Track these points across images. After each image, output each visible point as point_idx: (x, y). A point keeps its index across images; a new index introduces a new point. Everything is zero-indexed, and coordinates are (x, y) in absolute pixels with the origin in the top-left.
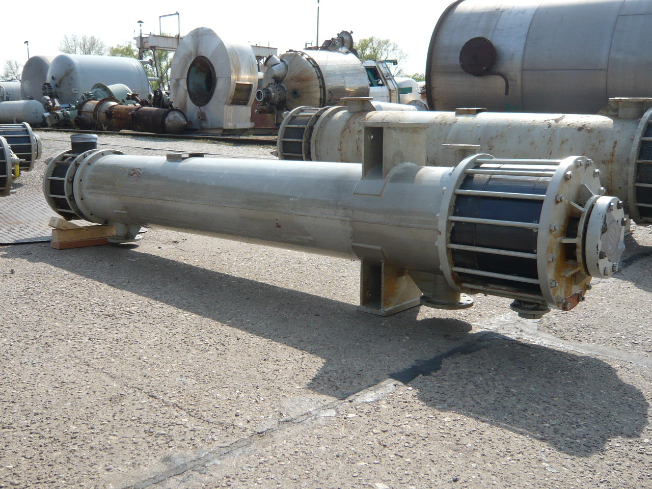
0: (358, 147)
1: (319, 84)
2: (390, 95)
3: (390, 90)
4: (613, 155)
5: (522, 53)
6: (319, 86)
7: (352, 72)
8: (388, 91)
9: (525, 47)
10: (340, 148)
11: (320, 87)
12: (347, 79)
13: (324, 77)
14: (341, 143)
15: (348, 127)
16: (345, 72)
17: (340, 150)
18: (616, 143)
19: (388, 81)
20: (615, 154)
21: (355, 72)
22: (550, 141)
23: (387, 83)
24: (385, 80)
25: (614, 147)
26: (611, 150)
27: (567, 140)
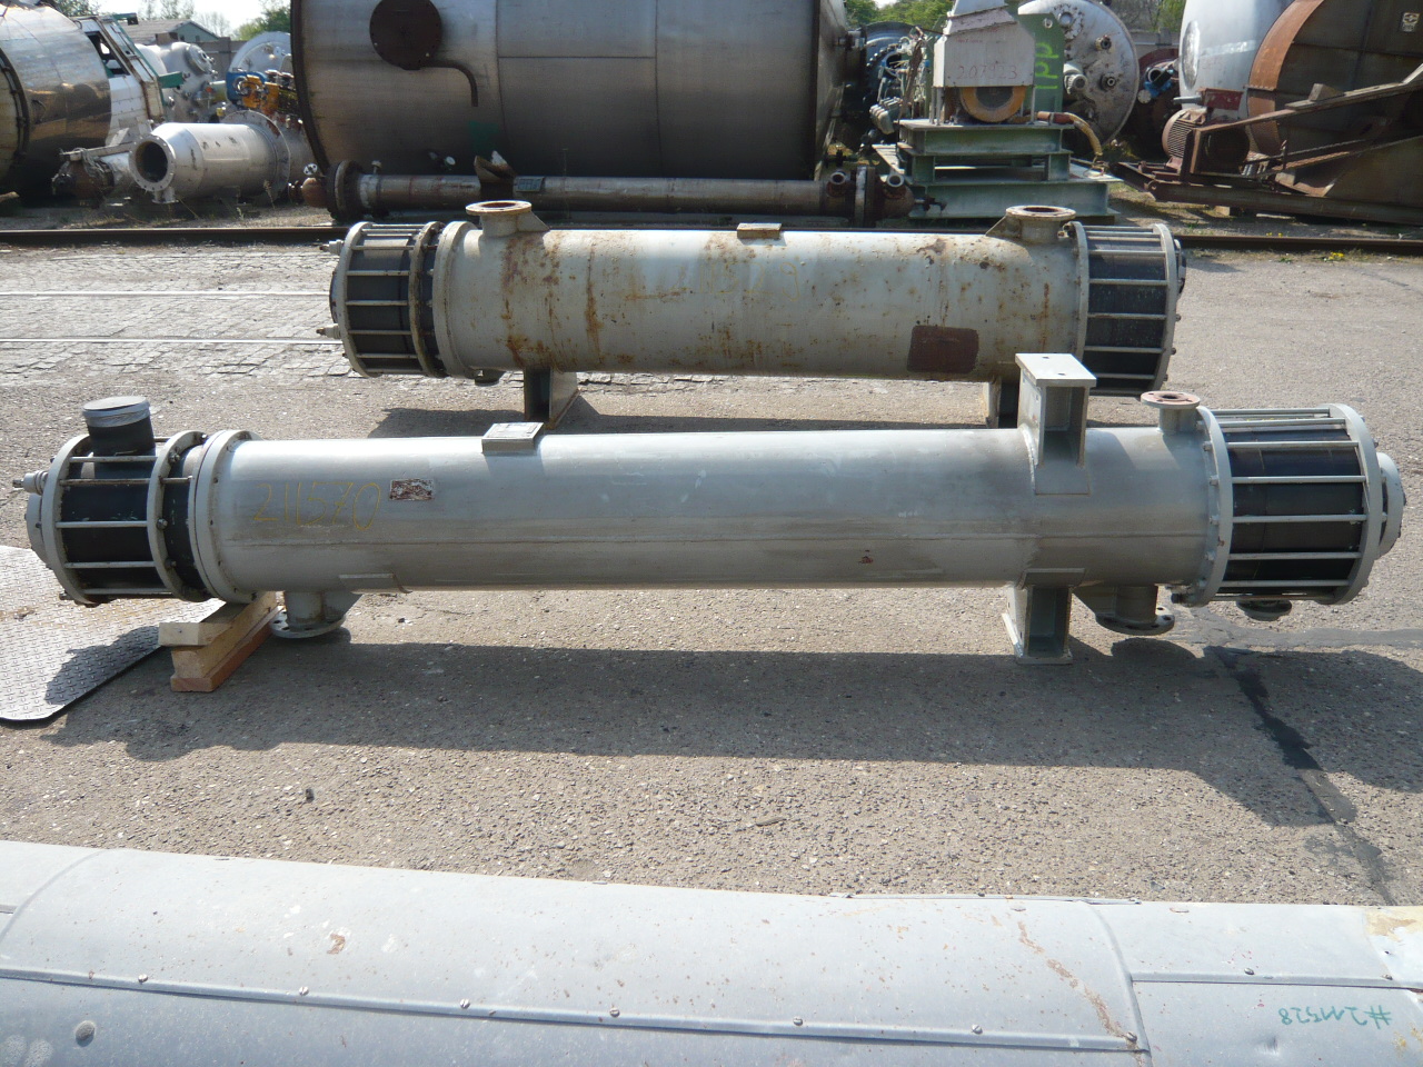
0: (551, 311)
1: (7, 86)
2: (145, 94)
3: (142, 83)
4: (1046, 307)
5: (493, 23)
6: (8, 91)
7: (67, 51)
8: (139, 86)
9: (497, 12)
10: (505, 313)
11: (12, 92)
12: (64, 68)
13: (14, 67)
14: (507, 304)
15: (515, 271)
16: (54, 53)
17: (507, 318)
18: (1047, 287)
19: (134, 63)
20: (1050, 304)
21: (74, 51)
22: (942, 286)
23: (131, 68)
24: (127, 60)
25: (1046, 294)
26: (1043, 298)
27: (969, 284)
